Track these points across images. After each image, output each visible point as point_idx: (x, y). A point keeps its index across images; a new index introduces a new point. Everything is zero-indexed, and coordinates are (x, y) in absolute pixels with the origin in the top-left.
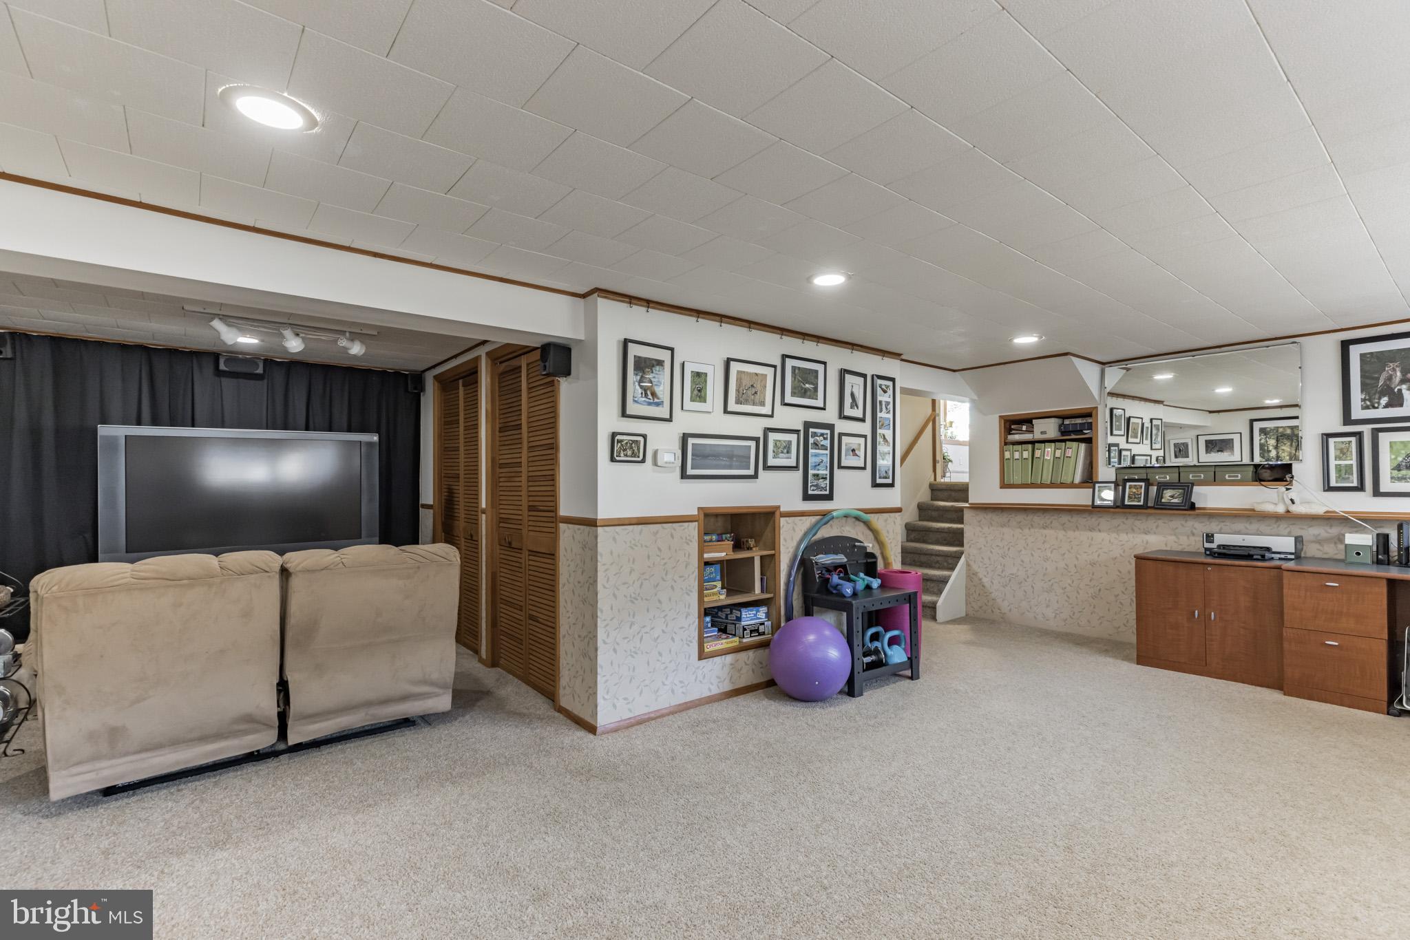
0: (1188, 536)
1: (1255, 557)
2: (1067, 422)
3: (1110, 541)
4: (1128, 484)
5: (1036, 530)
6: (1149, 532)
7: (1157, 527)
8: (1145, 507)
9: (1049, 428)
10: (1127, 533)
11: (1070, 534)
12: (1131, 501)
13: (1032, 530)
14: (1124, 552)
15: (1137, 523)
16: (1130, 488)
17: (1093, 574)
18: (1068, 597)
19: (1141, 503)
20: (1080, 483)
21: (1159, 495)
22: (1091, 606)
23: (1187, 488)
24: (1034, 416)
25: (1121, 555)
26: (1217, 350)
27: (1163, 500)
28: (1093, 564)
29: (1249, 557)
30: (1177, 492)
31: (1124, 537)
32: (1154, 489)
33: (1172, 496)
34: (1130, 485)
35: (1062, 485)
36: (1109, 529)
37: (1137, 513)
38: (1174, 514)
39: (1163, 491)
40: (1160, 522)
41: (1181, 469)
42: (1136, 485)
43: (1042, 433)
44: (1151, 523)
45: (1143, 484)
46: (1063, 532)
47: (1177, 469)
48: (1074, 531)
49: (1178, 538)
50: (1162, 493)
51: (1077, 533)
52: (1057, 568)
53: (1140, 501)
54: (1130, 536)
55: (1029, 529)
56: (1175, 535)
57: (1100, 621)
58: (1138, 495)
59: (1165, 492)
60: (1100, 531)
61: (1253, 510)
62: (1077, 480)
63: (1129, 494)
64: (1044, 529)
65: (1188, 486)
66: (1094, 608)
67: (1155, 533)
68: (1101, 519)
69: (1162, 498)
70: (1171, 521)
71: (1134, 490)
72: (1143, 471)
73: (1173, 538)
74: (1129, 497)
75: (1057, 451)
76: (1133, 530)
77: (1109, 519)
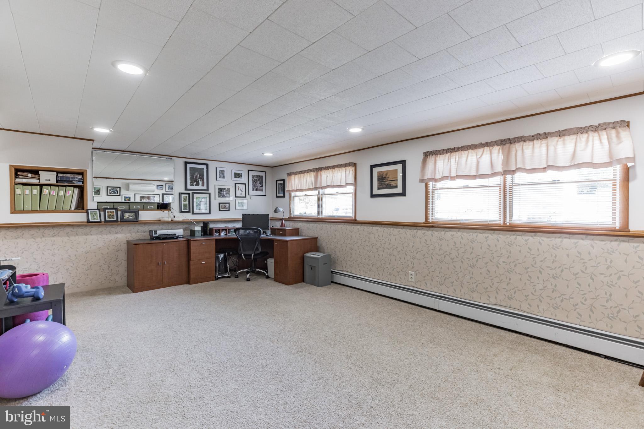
0: (136, 233)
1: (175, 238)
2: (60, 175)
3: (97, 240)
4: (107, 210)
5: (46, 239)
6: (118, 233)
7: (122, 230)
8: (117, 221)
9: (51, 178)
10: (107, 235)
11: (73, 238)
12: (110, 219)
13: (43, 239)
14: (105, 244)
15: (112, 229)
16: (108, 212)
17: (87, 258)
18: (70, 273)
19: (115, 219)
20: (75, 210)
21: (122, 216)
22: (85, 275)
23: (136, 213)
24: (40, 169)
25: (103, 245)
26: (146, 155)
27: (125, 218)
28: (86, 253)
29: (173, 238)
30: (132, 214)
31: (105, 236)
32: (119, 213)
33: (129, 216)
34: (108, 211)
35: (63, 211)
36: (97, 233)
37: (112, 225)
38: (130, 224)
39: (124, 214)
40: (123, 228)
41: (130, 204)
42: (110, 211)
43: (46, 180)
44: (119, 229)
45: (115, 210)
46: (68, 238)
47: (128, 204)
48: (75, 236)
49: (132, 234)
50: (124, 215)
51: (77, 237)
52: (62, 259)
53: (114, 219)
54: (109, 235)
55: (41, 238)
56: (130, 233)
57: (91, 281)
58: (112, 215)
59: (125, 214)
60: (91, 235)
61: (160, 220)
62: (73, 208)
63: (108, 215)
64: (54, 237)
65: (137, 211)
66: (87, 275)
67: (121, 233)
68: (92, 229)
69: (124, 217)
70: (129, 227)
71: (110, 213)
72: (112, 204)
73: (130, 234)
74: (108, 217)
75: (60, 191)
76: (110, 232)
77: (97, 228)
